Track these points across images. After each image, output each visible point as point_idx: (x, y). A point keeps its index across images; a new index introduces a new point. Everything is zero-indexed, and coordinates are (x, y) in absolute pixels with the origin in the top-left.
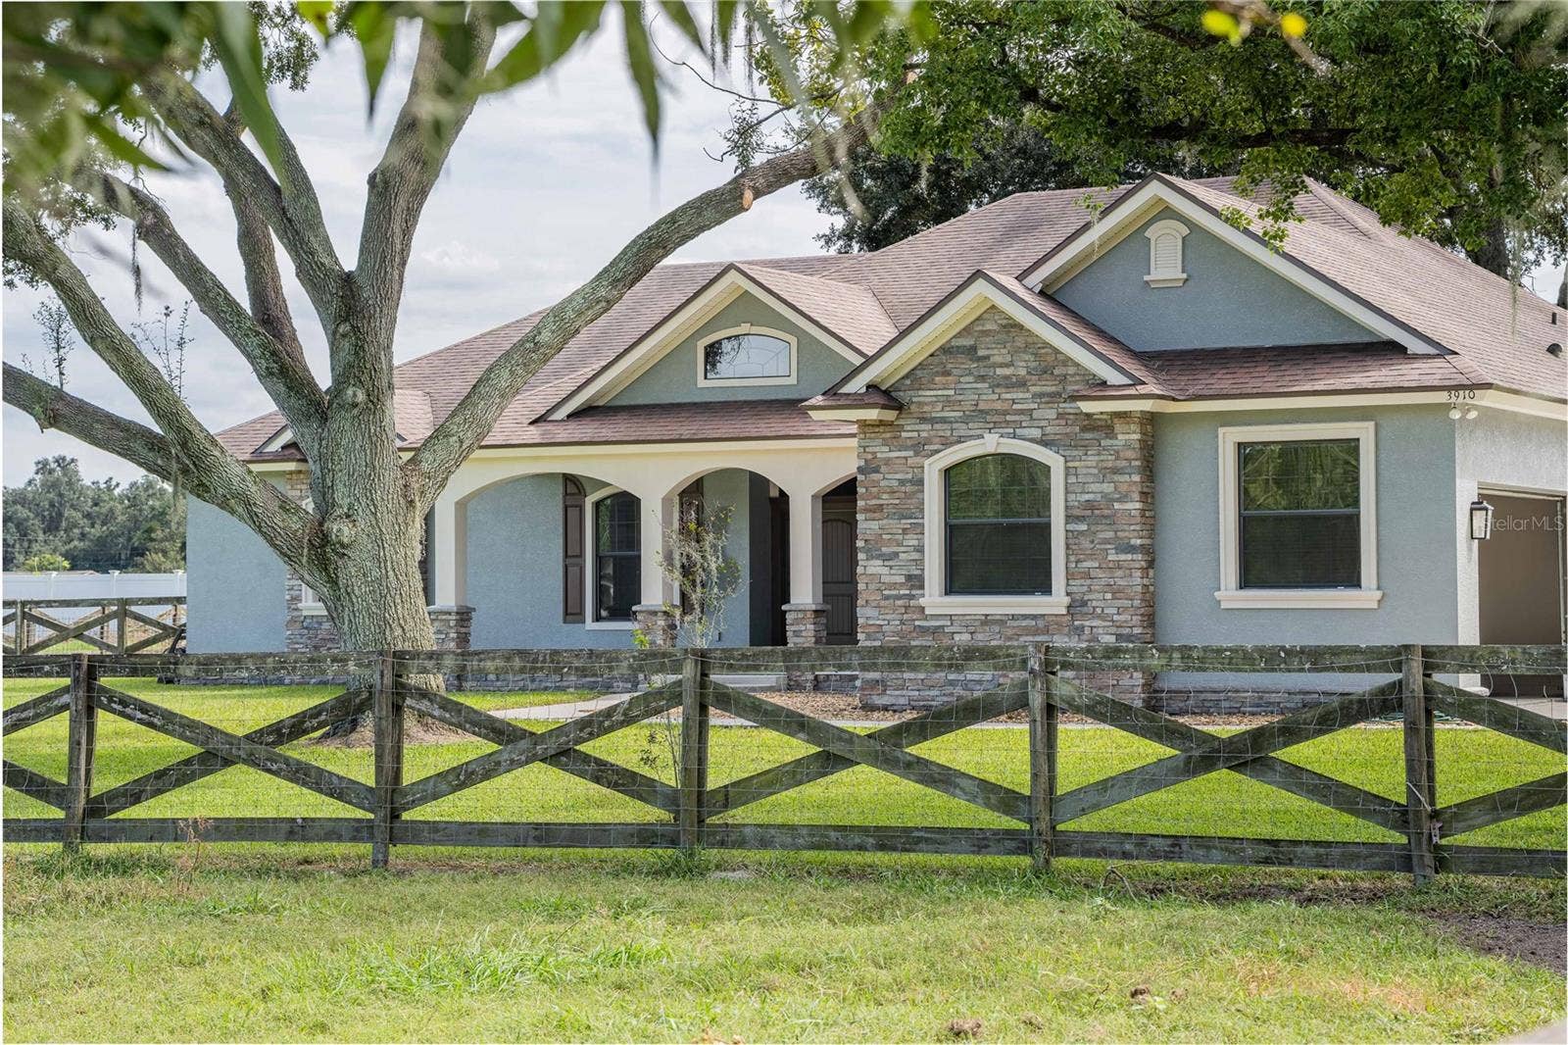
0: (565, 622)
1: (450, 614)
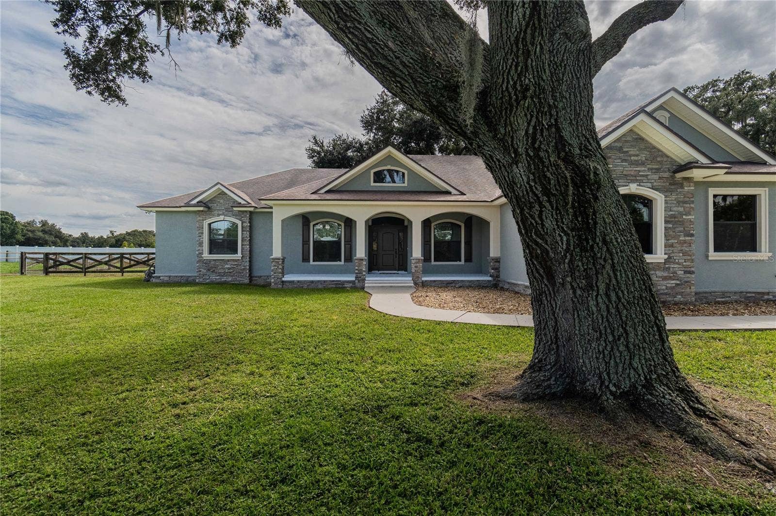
0: (304, 262)
1: (279, 259)
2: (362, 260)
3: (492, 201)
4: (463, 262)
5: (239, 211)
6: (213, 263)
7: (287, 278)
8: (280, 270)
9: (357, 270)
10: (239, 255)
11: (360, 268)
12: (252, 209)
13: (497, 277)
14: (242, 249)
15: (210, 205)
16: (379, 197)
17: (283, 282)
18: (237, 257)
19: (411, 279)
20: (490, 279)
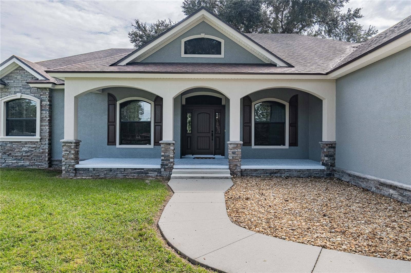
0: (108, 145)
1: (71, 143)
2: (169, 144)
3: (327, 74)
4: (287, 146)
5: (38, 88)
6: (9, 145)
7: (82, 165)
8: (72, 156)
9: (163, 156)
10: (37, 137)
11: (167, 154)
12: (50, 86)
13: (331, 166)
14: (41, 130)
15: (6, 82)
16: (190, 69)
17: (76, 170)
18: (35, 139)
19: (227, 167)
20: (323, 167)
